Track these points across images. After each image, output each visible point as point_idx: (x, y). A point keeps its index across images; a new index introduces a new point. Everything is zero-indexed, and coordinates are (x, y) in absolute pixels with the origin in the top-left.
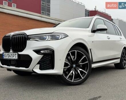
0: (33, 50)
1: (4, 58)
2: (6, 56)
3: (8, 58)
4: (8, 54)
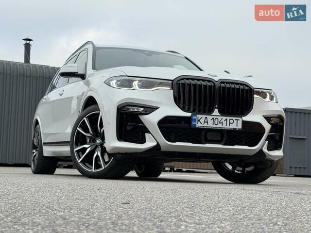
0: (263, 116)
1: (197, 125)
2: (207, 122)
3: (212, 126)
4: (213, 119)
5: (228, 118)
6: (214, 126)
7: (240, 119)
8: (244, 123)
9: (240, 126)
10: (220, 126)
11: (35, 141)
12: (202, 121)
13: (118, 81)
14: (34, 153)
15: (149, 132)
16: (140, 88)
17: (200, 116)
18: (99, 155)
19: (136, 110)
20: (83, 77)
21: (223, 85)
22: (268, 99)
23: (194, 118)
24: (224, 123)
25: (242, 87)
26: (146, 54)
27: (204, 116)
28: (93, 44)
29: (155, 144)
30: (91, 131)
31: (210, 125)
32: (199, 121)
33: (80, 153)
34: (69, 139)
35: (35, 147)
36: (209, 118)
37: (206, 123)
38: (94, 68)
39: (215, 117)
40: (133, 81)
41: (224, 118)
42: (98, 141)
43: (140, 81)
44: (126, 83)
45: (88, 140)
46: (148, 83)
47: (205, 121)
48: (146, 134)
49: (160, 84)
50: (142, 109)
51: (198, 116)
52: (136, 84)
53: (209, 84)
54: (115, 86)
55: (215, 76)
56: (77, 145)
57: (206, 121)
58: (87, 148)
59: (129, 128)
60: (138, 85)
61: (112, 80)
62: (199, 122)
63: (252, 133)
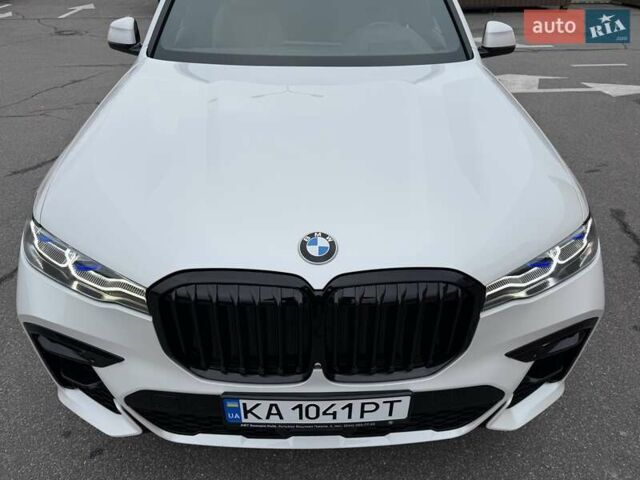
1: (244, 420)
2: (279, 413)
3: (297, 421)
4: (300, 406)
5: (357, 402)
6: (305, 421)
7: (404, 399)
10: (325, 420)
12: (261, 412)
24: (342, 413)
29: (138, 432)
32: (246, 412)
37: (274, 417)
39: (305, 404)
41: (342, 403)
47: (271, 412)
51: (243, 402)
57: (274, 411)
62: (249, 415)
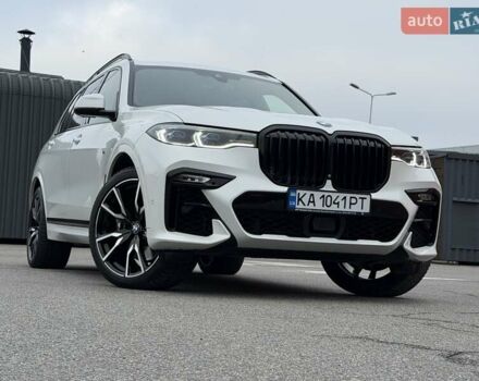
0: (406, 191)
1: (297, 207)
2: (314, 202)
3: (321, 208)
4: (323, 197)
5: (348, 196)
6: (325, 208)
7: (368, 197)
8: (373, 202)
9: (367, 209)
10: (334, 208)
11: (34, 213)
12: (306, 200)
13: (169, 131)
14: (32, 232)
15: (218, 217)
16: (205, 143)
17: (302, 192)
18: (137, 249)
19: (197, 181)
20: (113, 116)
21: (341, 141)
22: (414, 163)
23: (292, 194)
24: (342, 203)
25: (372, 144)
26: (217, 78)
27: (309, 193)
28: (130, 60)
29: (228, 236)
30: (123, 211)
31: (319, 206)
32: (300, 199)
33: (106, 246)
34: (88, 218)
35: (34, 223)
36: (317, 195)
37: (311, 204)
38: (131, 102)
39: (326, 194)
40: (193, 132)
41: (342, 195)
42: (135, 228)
43: (205, 133)
44: (182, 135)
45: (119, 225)
46: (218, 136)
47: (310, 201)
48: (214, 220)
49: (239, 138)
50: (208, 179)
51: (298, 191)
52: (198, 136)
53: (318, 139)
54: (164, 140)
55: (329, 126)
56: (101, 233)
57: (312, 200)
58: (117, 238)
59: (185, 210)
60: (202, 139)
61: (159, 129)
62: (300, 202)
63: (386, 219)
